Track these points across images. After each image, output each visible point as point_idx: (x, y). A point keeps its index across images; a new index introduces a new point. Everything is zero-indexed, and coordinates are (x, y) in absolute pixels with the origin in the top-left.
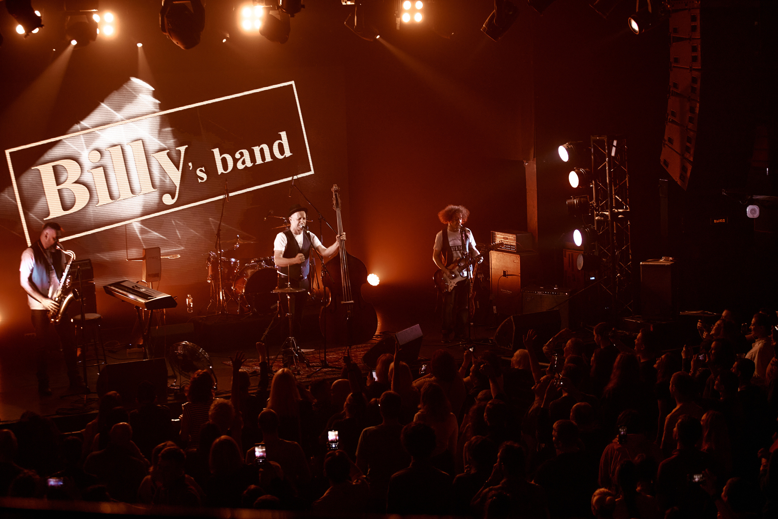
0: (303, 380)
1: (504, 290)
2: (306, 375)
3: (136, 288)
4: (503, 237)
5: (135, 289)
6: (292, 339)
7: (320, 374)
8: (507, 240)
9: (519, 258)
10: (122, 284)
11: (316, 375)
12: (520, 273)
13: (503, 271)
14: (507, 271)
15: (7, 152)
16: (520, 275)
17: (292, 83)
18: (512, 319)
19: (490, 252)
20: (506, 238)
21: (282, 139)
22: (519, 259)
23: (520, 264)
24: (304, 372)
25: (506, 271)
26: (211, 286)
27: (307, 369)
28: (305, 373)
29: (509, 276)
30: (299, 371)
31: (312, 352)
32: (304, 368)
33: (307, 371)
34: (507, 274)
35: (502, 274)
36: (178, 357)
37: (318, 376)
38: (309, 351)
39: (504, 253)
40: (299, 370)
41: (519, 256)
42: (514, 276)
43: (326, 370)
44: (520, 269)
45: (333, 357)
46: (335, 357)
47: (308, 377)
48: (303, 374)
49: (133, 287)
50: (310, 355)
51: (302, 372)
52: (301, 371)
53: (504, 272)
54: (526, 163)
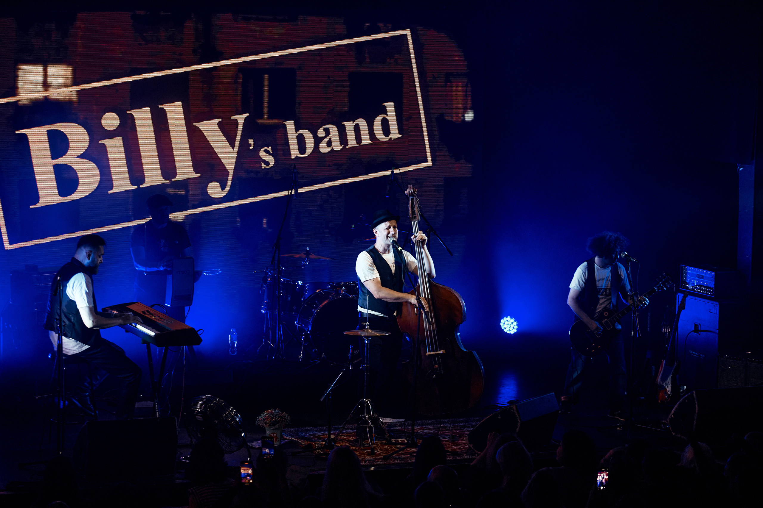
0: (377, 462)
1: (694, 353)
2: (384, 455)
3: (148, 313)
4: (698, 275)
5: (146, 315)
6: (367, 402)
7: (403, 456)
8: (702, 279)
9: (718, 306)
10: (129, 307)
11: (397, 457)
12: (717, 328)
13: (694, 324)
14: (700, 325)
16: (717, 331)
18: (695, 395)
19: (677, 296)
20: (701, 275)
22: (718, 308)
23: (718, 316)
24: (381, 451)
25: (698, 325)
26: (266, 319)
27: (386, 447)
28: (382, 453)
29: (702, 333)
30: (373, 449)
31: (401, 424)
32: (383, 445)
33: (386, 450)
34: (699, 329)
35: (693, 329)
36: (197, 417)
37: (399, 458)
38: (397, 421)
39: (697, 298)
40: (375, 448)
41: (717, 303)
42: (709, 333)
43: (414, 450)
44: (718, 322)
45: (429, 433)
46: (431, 433)
47: (385, 458)
48: (380, 454)
49: (144, 312)
50: (395, 426)
51: (378, 452)
52: (377, 449)
53: (696, 326)
54: (740, 168)
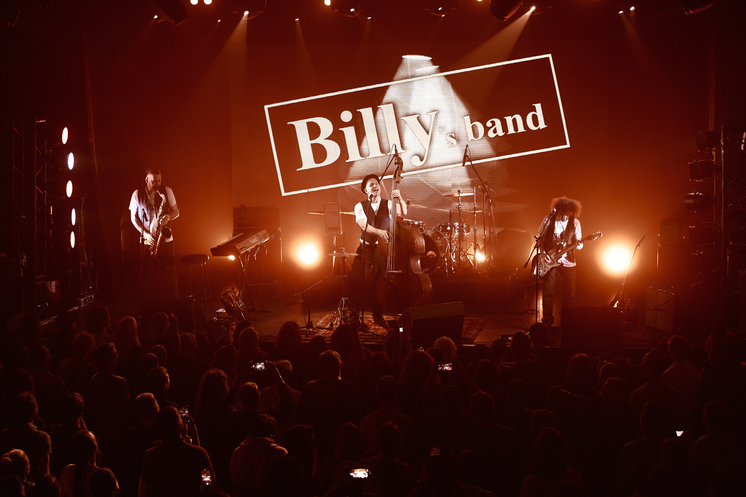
6: (343, 299)
15: (266, 107)
17: (549, 56)
21: (537, 110)
